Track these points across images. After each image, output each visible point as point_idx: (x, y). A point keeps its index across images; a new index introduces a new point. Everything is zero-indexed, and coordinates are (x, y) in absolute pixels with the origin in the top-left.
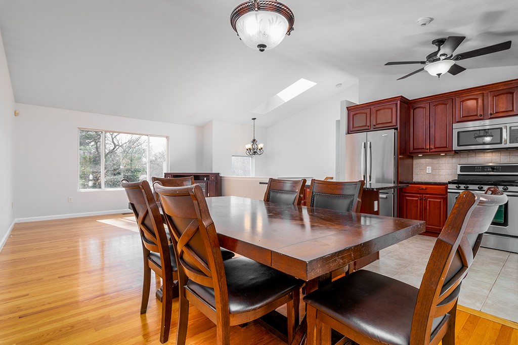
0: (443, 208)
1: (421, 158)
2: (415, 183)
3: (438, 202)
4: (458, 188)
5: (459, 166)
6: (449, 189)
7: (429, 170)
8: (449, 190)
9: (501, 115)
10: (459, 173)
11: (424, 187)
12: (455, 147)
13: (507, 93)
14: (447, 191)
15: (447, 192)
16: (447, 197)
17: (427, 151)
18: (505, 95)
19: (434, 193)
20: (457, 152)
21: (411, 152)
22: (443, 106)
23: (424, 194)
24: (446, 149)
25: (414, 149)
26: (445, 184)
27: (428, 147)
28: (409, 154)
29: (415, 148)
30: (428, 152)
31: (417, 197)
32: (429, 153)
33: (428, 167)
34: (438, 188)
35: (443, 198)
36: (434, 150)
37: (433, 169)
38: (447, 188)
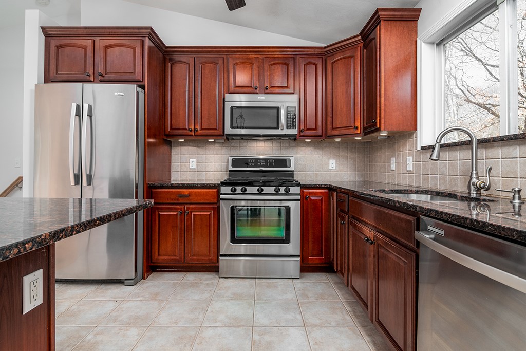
0: (213, 225)
1: (182, 144)
2: (173, 187)
3: (207, 215)
4: (234, 192)
5: (230, 159)
6: (222, 194)
7: (193, 163)
8: (222, 197)
9: (277, 90)
10: (231, 168)
11: (186, 192)
12: (228, 130)
13: (282, 64)
14: (218, 197)
15: (219, 200)
16: (219, 207)
17: (190, 133)
18: (281, 65)
19: (202, 202)
20: (229, 137)
21: (167, 133)
22: (212, 66)
23: (187, 204)
24: (215, 132)
25: (171, 128)
26: (217, 187)
27: (192, 127)
28: (164, 137)
29: (173, 127)
30: (192, 135)
31: (175, 209)
32: (193, 138)
33: (191, 160)
34: (207, 193)
35: (214, 209)
36: (200, 132)
37: (198, 163)
38: (219, 193)
